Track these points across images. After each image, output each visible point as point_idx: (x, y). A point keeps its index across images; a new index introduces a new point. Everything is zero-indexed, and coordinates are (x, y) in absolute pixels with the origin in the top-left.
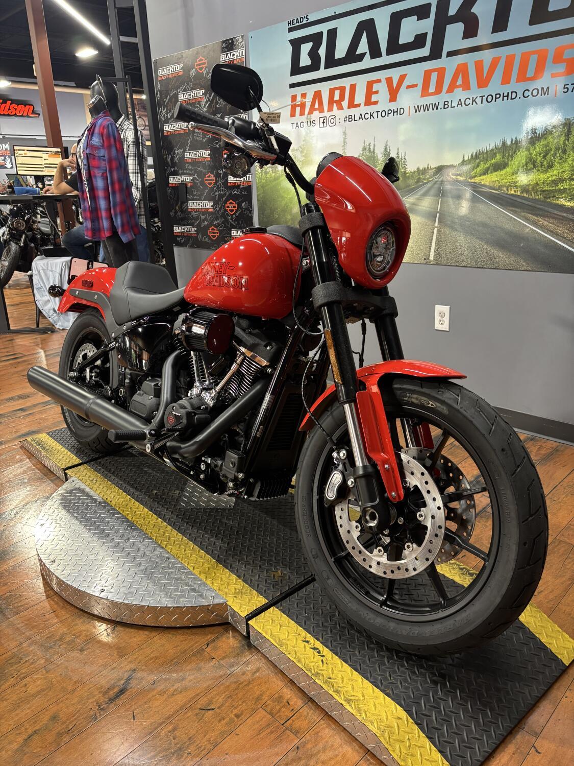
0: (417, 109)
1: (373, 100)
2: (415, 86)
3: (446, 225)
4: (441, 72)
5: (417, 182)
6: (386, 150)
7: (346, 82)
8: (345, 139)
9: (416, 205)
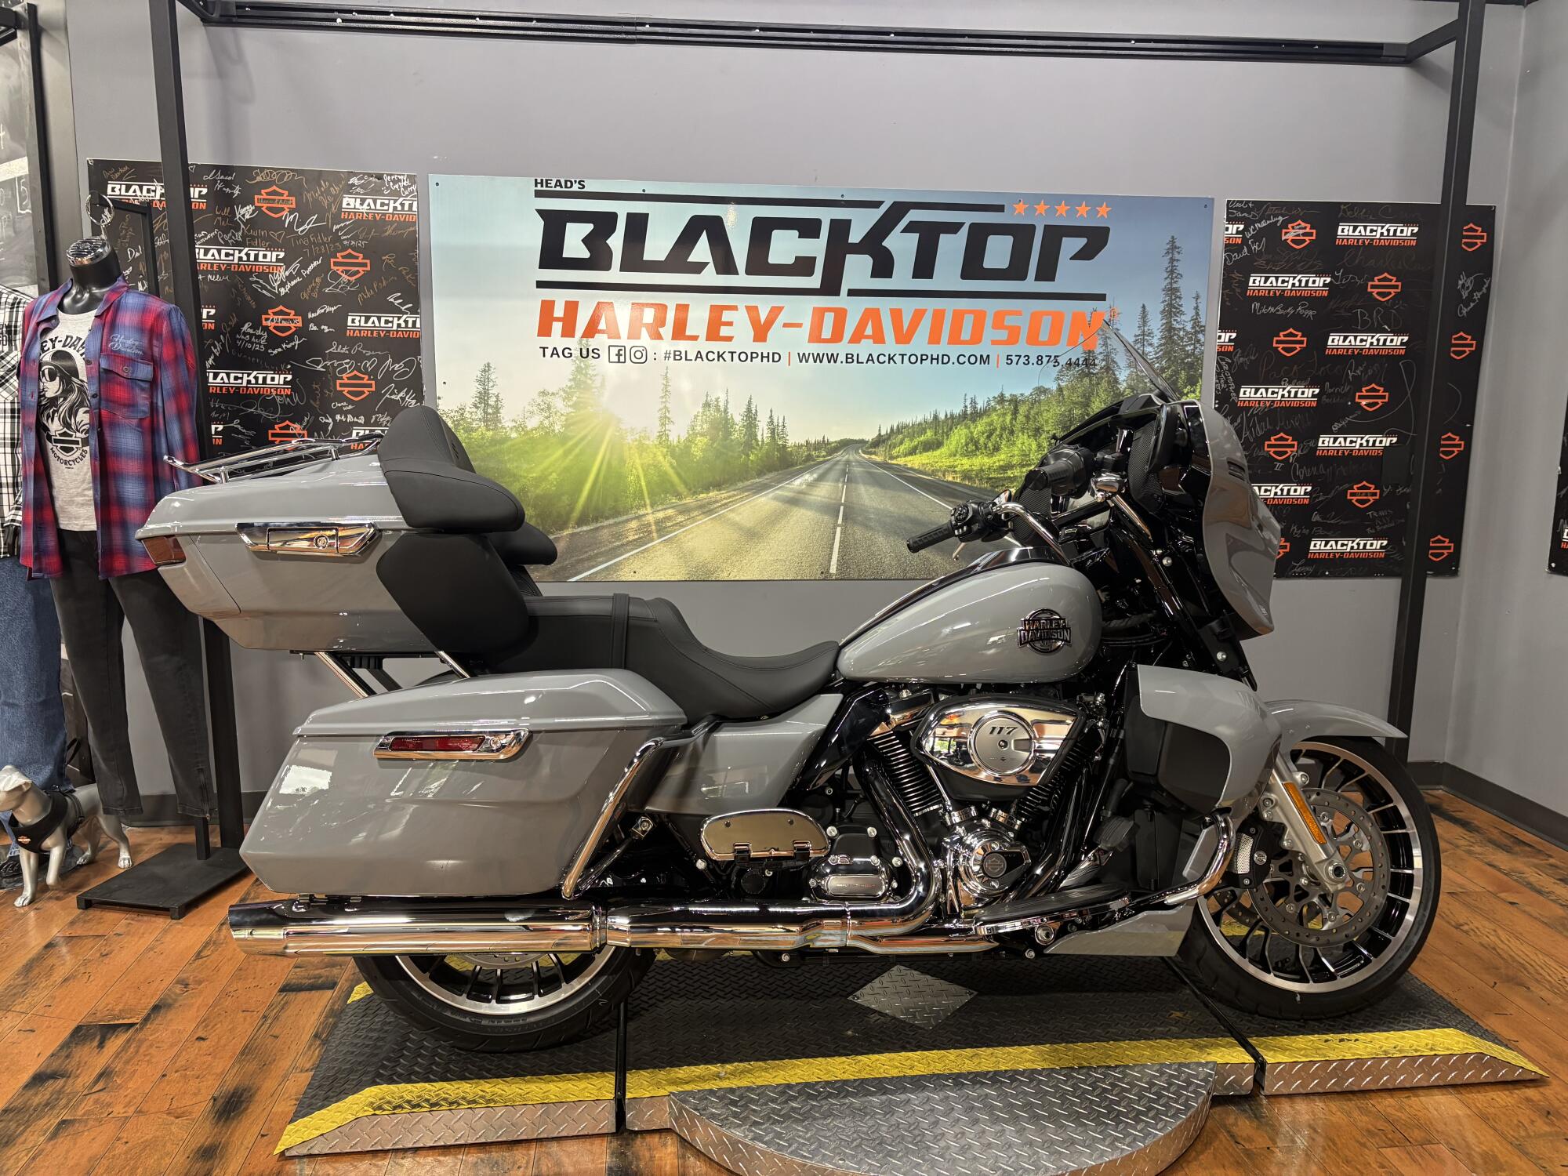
0: (803, 358)
1: (721, 334)
2: (799, 325)
3: (855, 522)
4: (841, 315)
5: (806, 461)
6: (749, 410)
7: (671, 300)
8: (666, 386)
9: (805, 494)
